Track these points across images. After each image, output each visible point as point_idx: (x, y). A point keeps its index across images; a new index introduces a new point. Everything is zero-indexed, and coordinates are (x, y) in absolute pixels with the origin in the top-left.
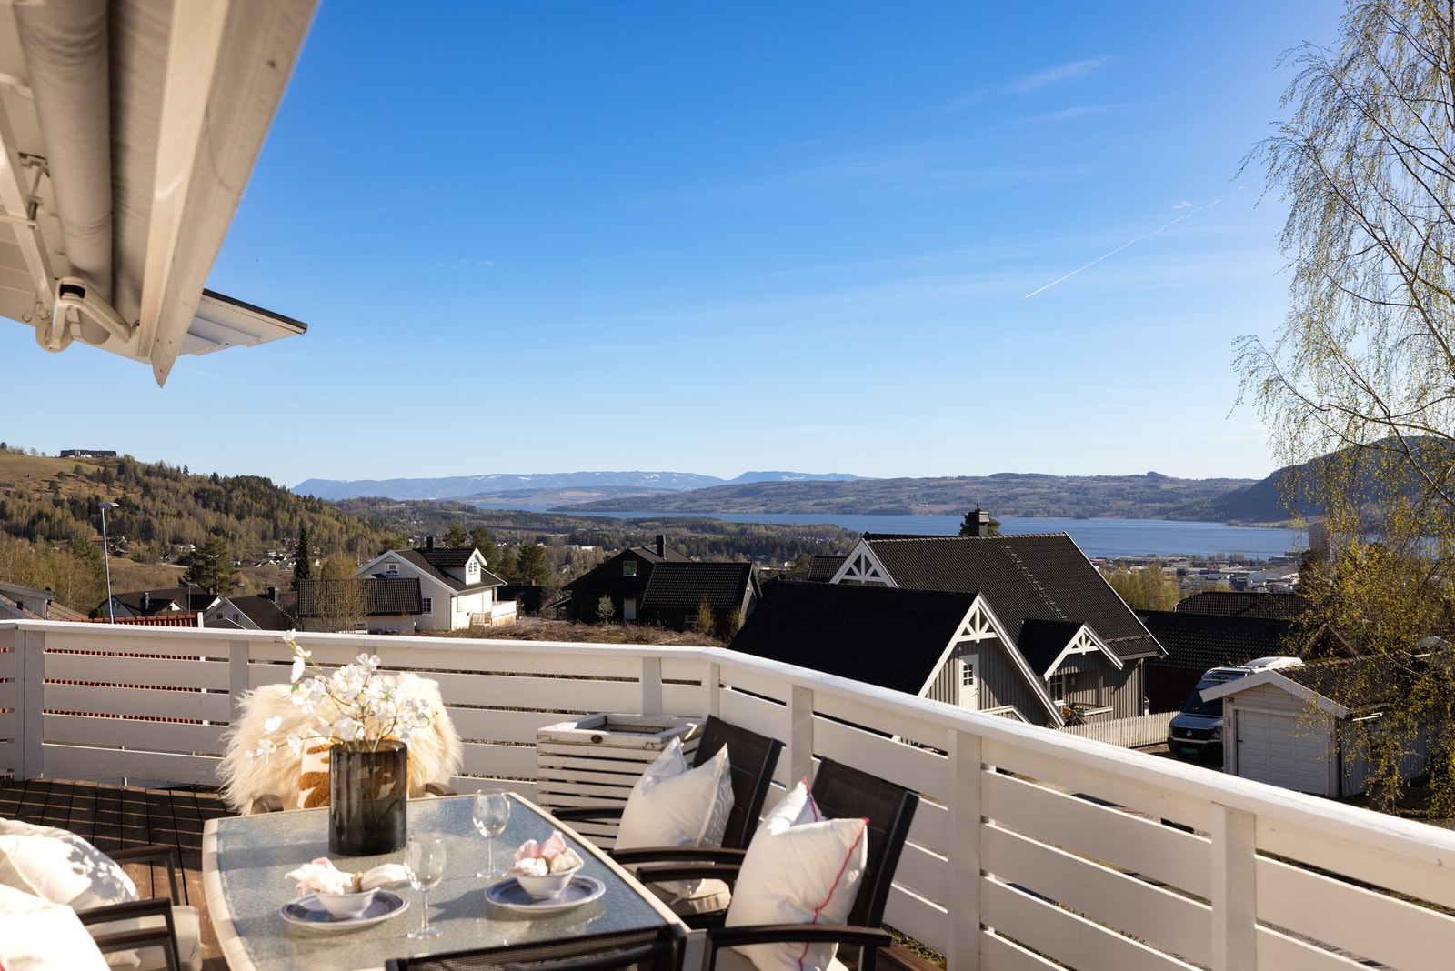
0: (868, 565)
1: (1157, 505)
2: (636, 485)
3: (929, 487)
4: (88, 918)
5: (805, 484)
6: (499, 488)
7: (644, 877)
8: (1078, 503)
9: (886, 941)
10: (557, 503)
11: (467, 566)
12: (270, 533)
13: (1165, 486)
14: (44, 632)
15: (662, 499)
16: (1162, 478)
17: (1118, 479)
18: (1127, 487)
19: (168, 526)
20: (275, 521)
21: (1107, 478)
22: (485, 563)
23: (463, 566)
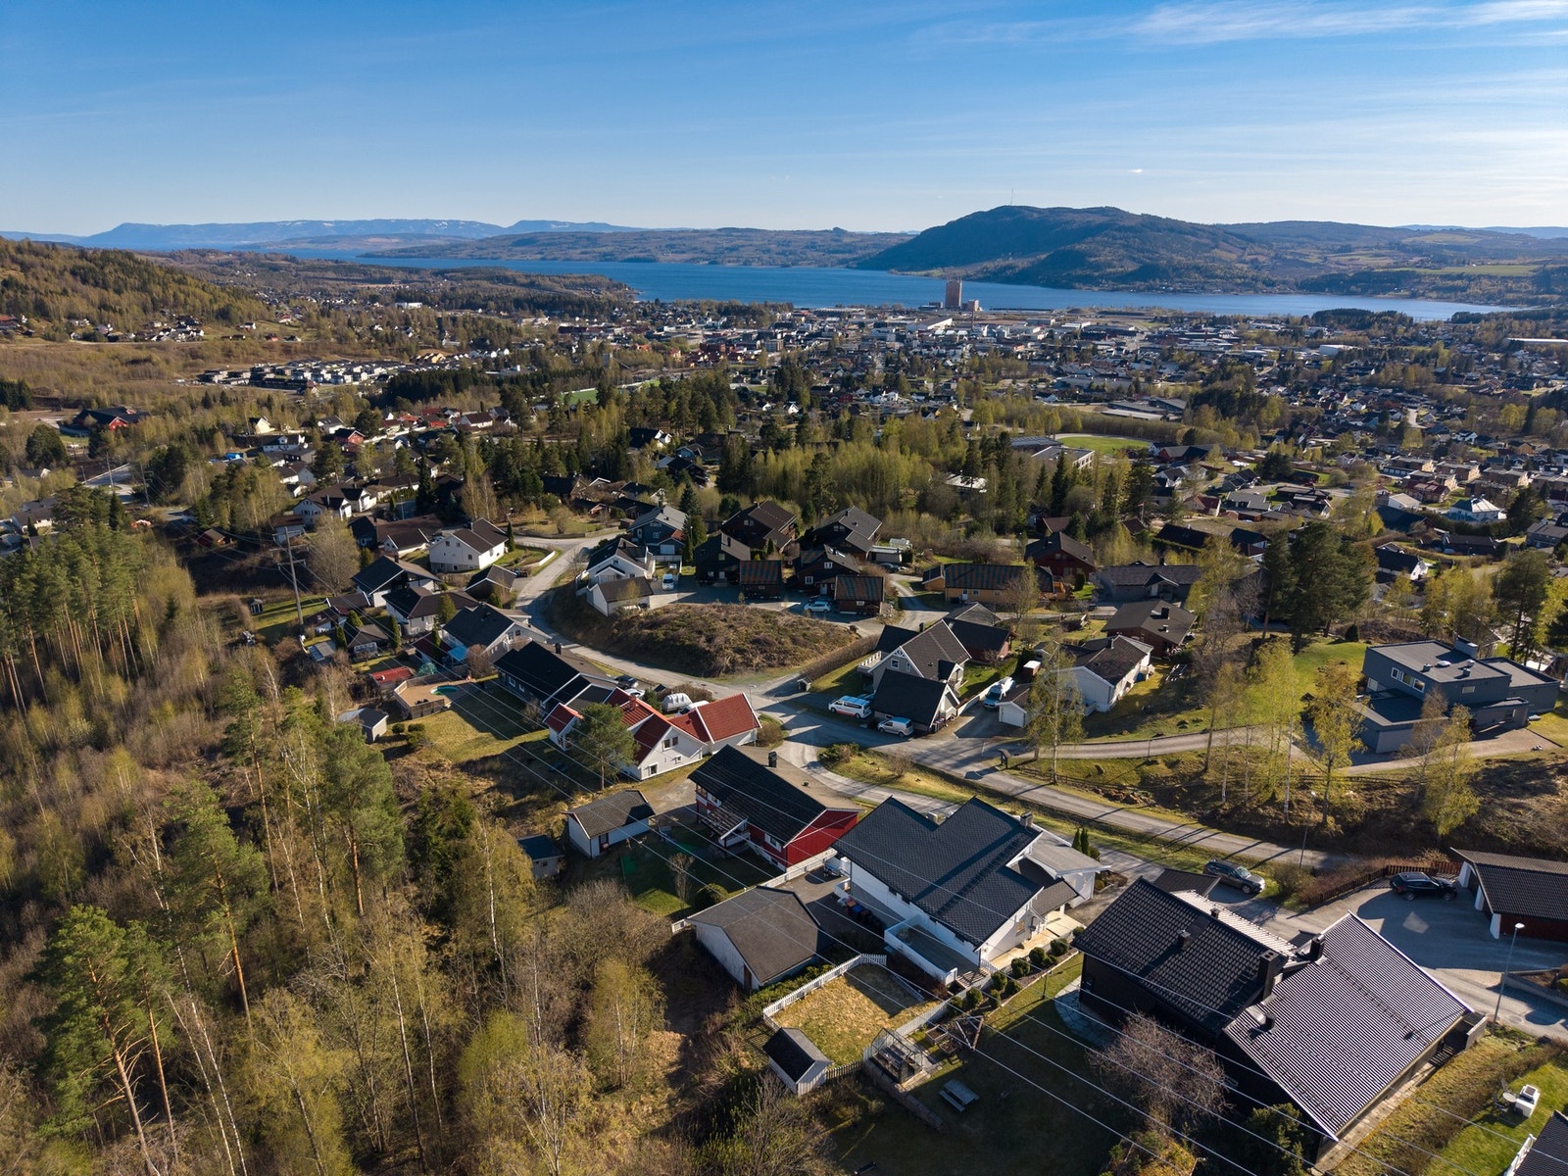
1: (841, 256)
2: (427, 232)
3: (671, 239)
5: (573, 235)
6: (305, 234)
8: (783, 253)
10: (364, 249)
12: (150, 305)
13: (847, 240)
15: (455, 247)
16: (843, 232)
17: (812, 233)
18: (819, 240)
19: (61, 304)
20: (150, 293)
21: (804, 233)
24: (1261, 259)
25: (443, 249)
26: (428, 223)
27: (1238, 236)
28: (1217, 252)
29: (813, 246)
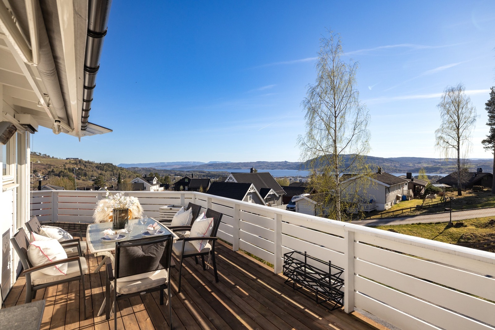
0: (232, 178)
1: (286, 167)
2: (188, 164)
3: (245, 164)
4: (61, 243)
5: (221, 164)
6: (160, 165)
7: (174, 231)
8: (272, 167)
9: (217, 239)
10: (172, 168)
11: (154, 180)
12: (112, 175)
13: (288, 163)
14: (58, 192)
15: (193, 167)
17: (279, 162)
18: (281, 164)
19: (90, 173)
20: (114, 172)
21: (278, 162)
22: (157, 180)
23: (153, 180)
24: (397, 165)
25: (191, 167)
26: (188, 162)
27: (389, 160)
28: (385, 164)
29: (279, 165)
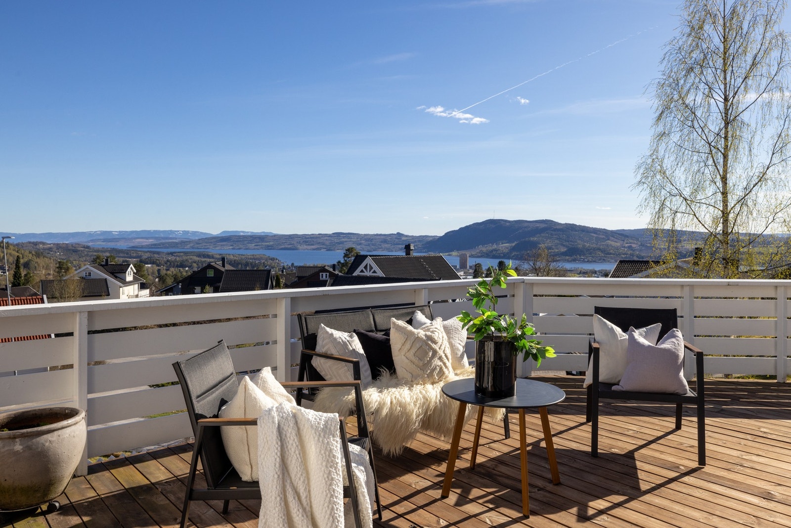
0: (371, 268)
1: (400, 246)
5: (251, 236)
6: (102, 237)
8: (369, 245)
13: (404, 238)
15: (183, 243)
16: (402, 235)
17: (385, 235)
18: (388, 238)
21: (381, 235)
22: (135, 271)
23: (125, 273)
24: (634, 246)
25: (177, 244)
26: (171, 232)
27: (619, 234)
28: (609, 242)
29: (385, 241)
